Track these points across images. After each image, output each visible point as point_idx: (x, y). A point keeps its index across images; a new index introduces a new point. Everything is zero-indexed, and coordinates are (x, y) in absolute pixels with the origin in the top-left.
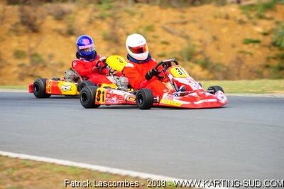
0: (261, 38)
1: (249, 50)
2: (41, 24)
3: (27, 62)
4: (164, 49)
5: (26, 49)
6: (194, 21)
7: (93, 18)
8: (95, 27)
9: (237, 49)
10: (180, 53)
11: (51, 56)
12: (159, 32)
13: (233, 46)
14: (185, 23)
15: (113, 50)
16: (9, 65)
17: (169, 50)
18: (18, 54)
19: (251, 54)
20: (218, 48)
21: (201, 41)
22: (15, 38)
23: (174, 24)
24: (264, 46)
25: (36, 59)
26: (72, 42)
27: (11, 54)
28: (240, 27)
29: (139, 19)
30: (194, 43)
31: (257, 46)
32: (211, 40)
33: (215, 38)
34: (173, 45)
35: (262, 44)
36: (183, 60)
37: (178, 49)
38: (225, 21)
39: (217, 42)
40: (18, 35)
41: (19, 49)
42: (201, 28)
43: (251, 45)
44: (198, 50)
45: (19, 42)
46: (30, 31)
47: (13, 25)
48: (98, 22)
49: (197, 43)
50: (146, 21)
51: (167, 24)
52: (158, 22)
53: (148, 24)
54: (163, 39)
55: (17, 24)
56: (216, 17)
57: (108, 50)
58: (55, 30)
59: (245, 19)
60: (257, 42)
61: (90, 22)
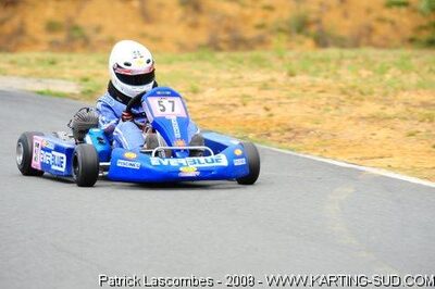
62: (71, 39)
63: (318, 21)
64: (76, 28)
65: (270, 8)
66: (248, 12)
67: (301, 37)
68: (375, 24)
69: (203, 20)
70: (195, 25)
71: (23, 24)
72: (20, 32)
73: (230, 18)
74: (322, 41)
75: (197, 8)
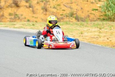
0: (98, 8)
1: (93, 13)
2: (20, 3)
3: (13, 17)
4: (63, 12)
5: (13, 13)
6: (75, 2)
7: (39, 1)
8: (39, 5)
9: (89, 12)
10: (68, 14)
11: (22, 15)
12: (62, 6)
13: (88, 11)
14: (72, 3)
15: (44, 13)
16: (6, 18)
17: (65, 13)
18: (10, 14)
19: (94, 14)
20: (83, 12)
21: (77, 10)
22: (10, 8)
23: (68, 3)
24: (99, 11)
25: (16, 16)
26: (30, 10)
27: (8, 14)
28: (92, 5)
29: (55, 2)
30: (74, 10)
31: (97, 11)
32: (80, 9)
33: (82, 8)
34: (66, 11)
35: (99, 10)
36: (69, 17)
37: (68, 12)
38: (86, 2)
39: (82, 10)
40: (11, 8)
41: (11, 12)
42: (77, 5)
43: (94, 11)
44: (75, 13)
45: (11, 10)
46: (16, 6)
47: (10, 4)
48: (41, 3)
49: (75, 10)
50: (58, 2)
51: (65, 3)
52: (62, 3)
53: (58, 4)
54: (63, 9)
55: (12, 3)
56: (83, 1)
57: (43, 13)
58: (25, 6)
59: (94, 2)
60: (97, 10)
61: (38, 3)
62: (15, 18)
63: (76, 14)
64: (16, 15)
65: (64, 10)
66: (58, 11)
67: (72, 18)
68: (90, 15)
69: (48, 13)
70: (46, 15)
71: (3, 13)
72: (3, 16)
73: (54, 12)
74: (77, 19)
75: (46, 10)
